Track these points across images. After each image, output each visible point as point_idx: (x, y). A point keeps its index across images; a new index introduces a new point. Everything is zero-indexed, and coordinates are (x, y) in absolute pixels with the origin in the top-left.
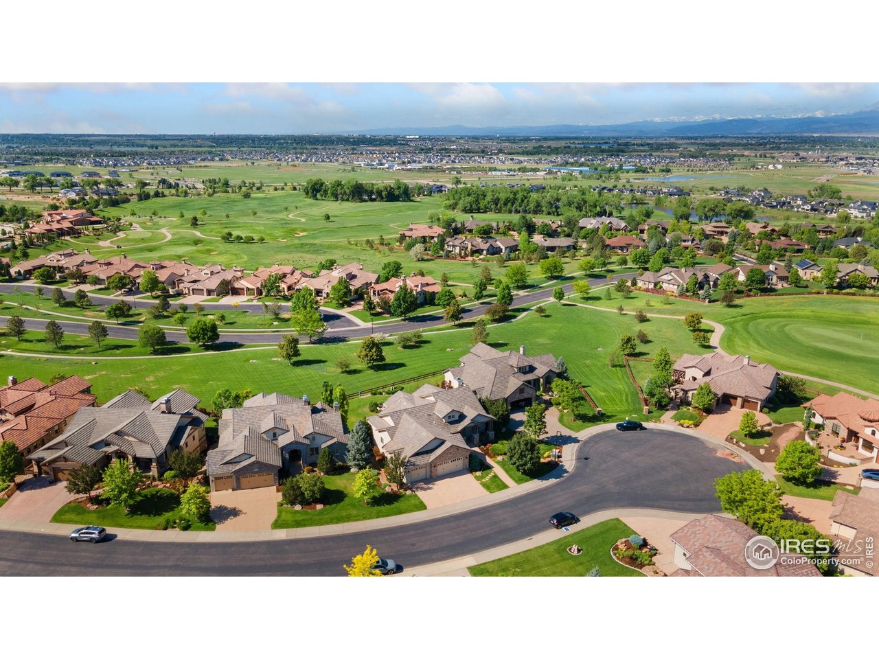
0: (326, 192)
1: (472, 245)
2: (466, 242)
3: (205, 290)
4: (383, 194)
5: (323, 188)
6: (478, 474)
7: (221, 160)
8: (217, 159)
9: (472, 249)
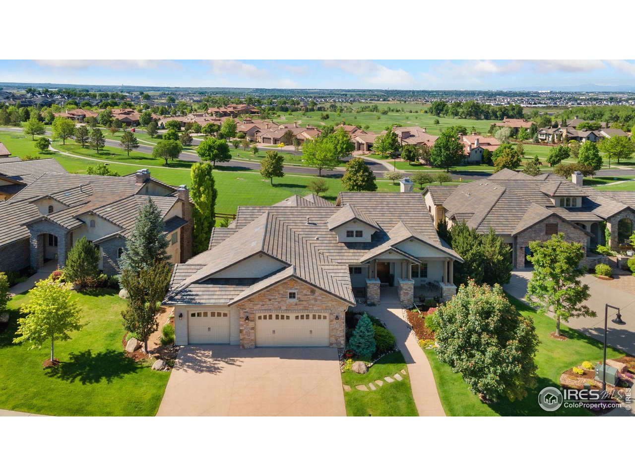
0: (447, 111)
1: (568, 132)
2: (561, 130)
3: (272, 139)
4: (498, 113)
5: (445, 108)
6: (358, 366)
7: (384, 100)
8: (381, 100)
9: (567, 136)
